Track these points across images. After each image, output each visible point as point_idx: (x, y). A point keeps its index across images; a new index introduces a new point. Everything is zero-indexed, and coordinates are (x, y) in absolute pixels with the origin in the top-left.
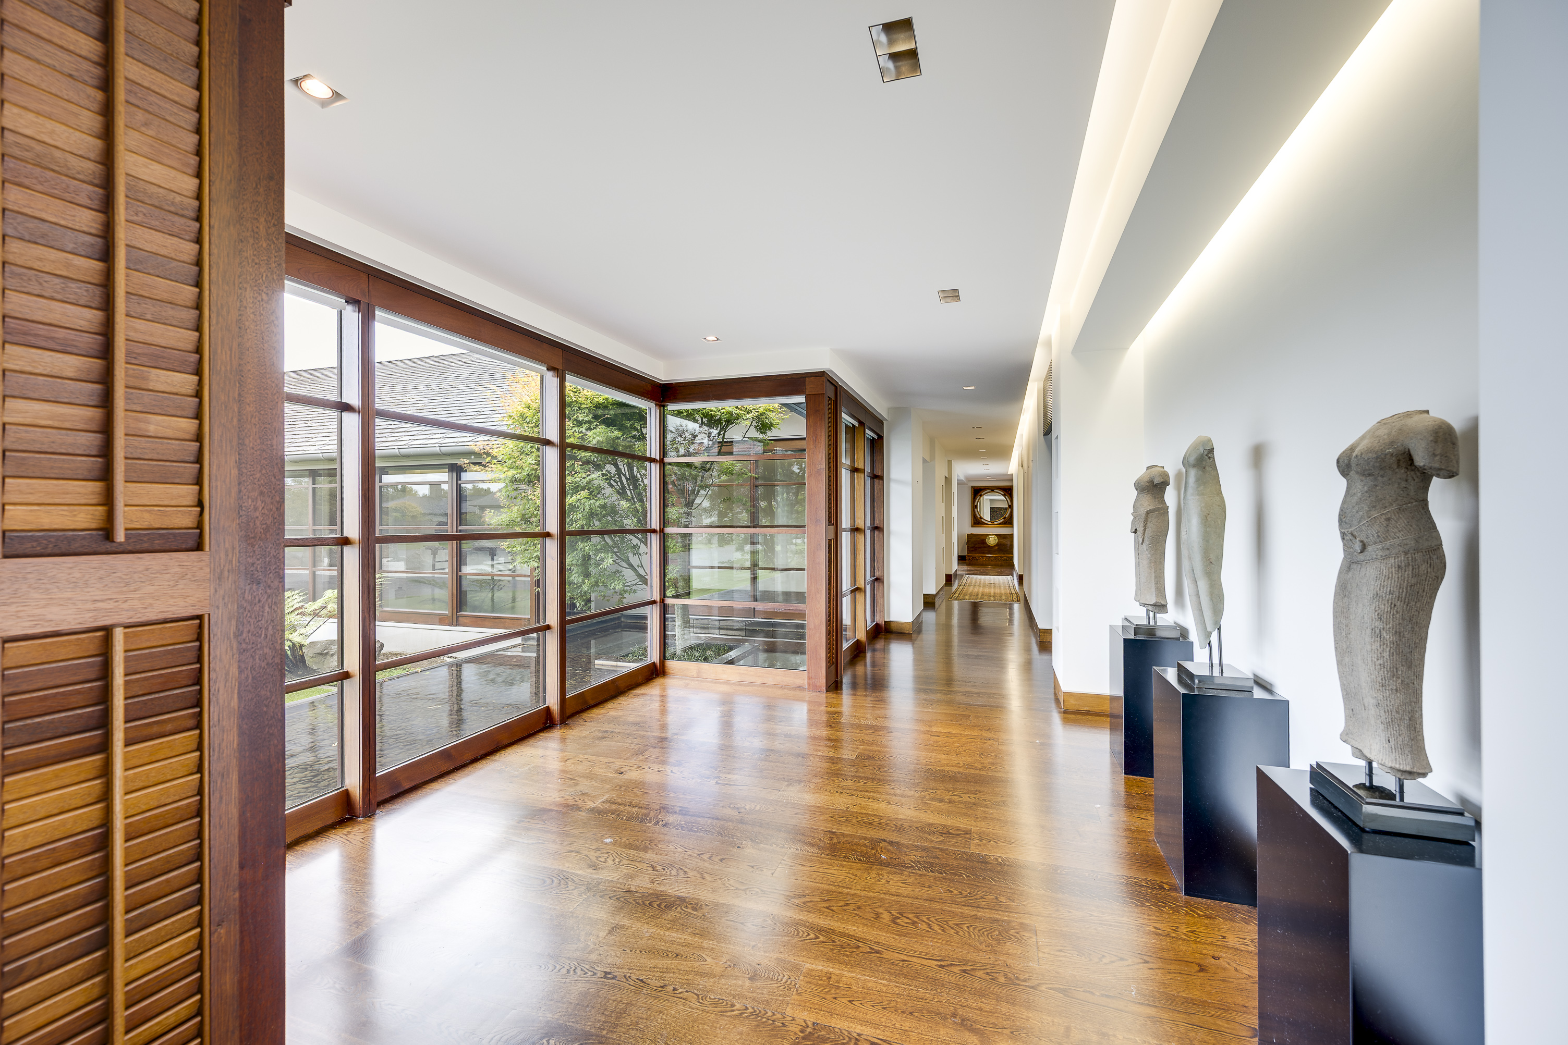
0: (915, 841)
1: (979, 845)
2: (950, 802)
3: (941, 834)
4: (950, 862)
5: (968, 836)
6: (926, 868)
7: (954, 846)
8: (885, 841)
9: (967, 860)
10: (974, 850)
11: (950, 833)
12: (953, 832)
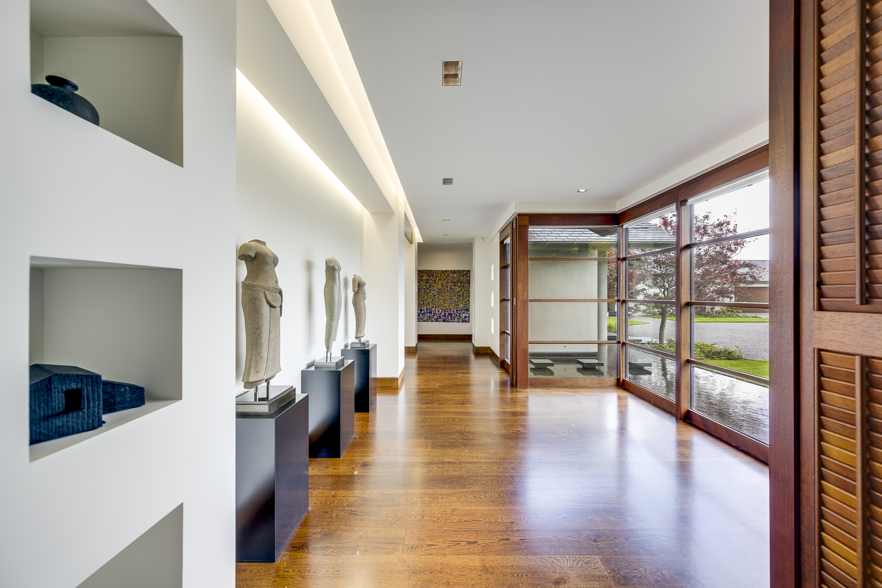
0: (456, 441)
1: (428, 443)
2: (444, 462)
3: (445, 446)
4: (440, 436)
5: (433, 446)
6: (449, 433)
7: (439, 442)
8: (469, 440)
9: (433, 437)
10: (430, 441)
11: (441, 446)
12: (440, 447)
